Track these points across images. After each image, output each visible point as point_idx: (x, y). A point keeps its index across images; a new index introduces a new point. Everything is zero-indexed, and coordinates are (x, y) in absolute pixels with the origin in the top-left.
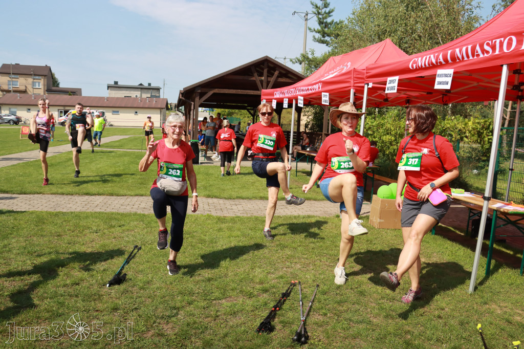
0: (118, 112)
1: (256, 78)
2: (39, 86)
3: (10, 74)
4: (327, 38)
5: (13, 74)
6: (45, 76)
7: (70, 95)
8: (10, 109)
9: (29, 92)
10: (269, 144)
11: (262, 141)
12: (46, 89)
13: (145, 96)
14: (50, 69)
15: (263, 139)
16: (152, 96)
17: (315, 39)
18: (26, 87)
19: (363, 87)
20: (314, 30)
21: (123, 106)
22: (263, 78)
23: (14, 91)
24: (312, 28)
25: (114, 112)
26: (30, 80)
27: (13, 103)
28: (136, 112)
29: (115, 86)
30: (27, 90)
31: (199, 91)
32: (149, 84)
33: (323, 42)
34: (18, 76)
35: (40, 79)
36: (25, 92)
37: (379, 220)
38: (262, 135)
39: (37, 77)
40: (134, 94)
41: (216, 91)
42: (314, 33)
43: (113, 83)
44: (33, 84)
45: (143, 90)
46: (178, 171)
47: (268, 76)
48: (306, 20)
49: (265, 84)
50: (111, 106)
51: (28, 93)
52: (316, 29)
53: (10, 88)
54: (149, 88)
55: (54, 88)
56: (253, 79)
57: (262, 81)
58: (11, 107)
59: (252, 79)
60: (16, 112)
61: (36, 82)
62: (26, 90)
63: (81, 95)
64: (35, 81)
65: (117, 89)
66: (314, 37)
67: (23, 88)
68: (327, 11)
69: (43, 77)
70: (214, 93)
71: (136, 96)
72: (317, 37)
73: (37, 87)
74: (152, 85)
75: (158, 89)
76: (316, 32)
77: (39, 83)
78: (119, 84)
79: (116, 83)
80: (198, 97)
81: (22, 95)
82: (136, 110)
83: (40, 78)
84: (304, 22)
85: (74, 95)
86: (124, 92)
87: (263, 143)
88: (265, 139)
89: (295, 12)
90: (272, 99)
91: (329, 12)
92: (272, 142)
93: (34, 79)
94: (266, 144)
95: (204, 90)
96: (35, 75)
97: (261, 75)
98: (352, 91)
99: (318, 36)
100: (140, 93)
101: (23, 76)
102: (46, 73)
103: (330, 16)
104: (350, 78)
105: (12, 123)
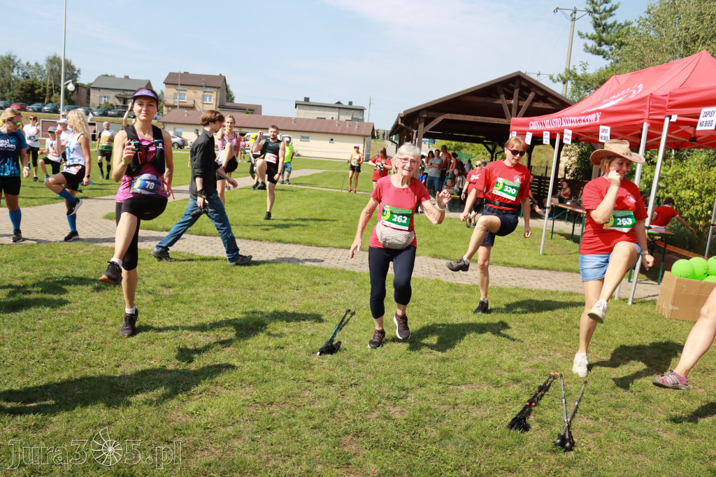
0: (308, 138)
1: (503, 101)
2: (210, 100)
3: (177, 85)
4: (605, 48)
5: (181, 85)
6: (218, 88)
7: (247, 113)
8: (175, 128)
9: (198, 109)
10: (509, 191)
11: (500, 187)
12: (218, 104)
13: (343, 118)
14: (225, 79)
15: (502, 185)
16: (353, 119)
17: (587, 48)
18: (194, 101)
19: (663, 120)
20: (587, 36)
21: (315, 130)
22: (512, 102)
23: (181, 107)
24: (584, 33)
25: (303, 137)
26: (200, 93)
27: (179, 122)
28: (332, 140)
29: (306, 104)
30: (196, 106)
31: (425, 116)
32: (351, 103)
33: (598, 53)
34: (186, 88)
35: (212, 92)
36: (192, 108)
37: (671, 307)
38: (501, 179)
39: (208, 90)
40: (330, 115)
41: (448, 116)
42: (586, 40)
43: (303, 100)
44: (204, 98)
45: (341, 110)
46: (405, 217)
47: (519, 100)
48: (574, 19)
49: (514, 110)
50: (300, 129)
51: (196, 109)
52: (589, 35)
53: (176, 102)
54: (350, 108)
55: (228, 104)
56: (499, 102)
57: (510, 106)
58: (176, 126)
59: (497, 102)
60: (181, 133)
61: (207, 96)
62: (194, 105)
63: (261, 114)
64: (206, 94)
65: (308, 107)
66: (586, 45)
67: (190, 103)
68: (608, 9)
69: (216, 89)
70: (444, 119)
71: (332, 118)
72: (590, 46)
73: (208, 102)
74: (353, 104)
75: (361, 110)
76: (589, 38)
77: (210, 97)
78: (310, 101)
79: (307, 99)
80: (423, 124)
81: (190, 112)
82: (332, 137)
83: (212, 90)
84: (570, 23)
85: (252, 113)
86: (317, 112)
87: (502, 190)
88: (504, 184)
89: (558, 8)
90: (526, 131)
91: (611, 10)
92: (514, 190)
93: (205, 92)
94: (506, 192)
95: (432, 114)
96: (206, 87)
97: (510, 97)
98: (646, 126)
99: (591, 43)
100: (337, 113)
101: (192, 87)
102: (219, 84)
103: (611, 15)
104: (644, 107)
105: (176, 147)
